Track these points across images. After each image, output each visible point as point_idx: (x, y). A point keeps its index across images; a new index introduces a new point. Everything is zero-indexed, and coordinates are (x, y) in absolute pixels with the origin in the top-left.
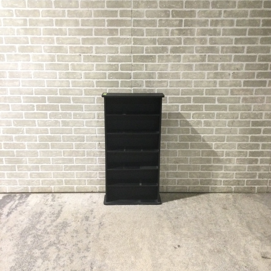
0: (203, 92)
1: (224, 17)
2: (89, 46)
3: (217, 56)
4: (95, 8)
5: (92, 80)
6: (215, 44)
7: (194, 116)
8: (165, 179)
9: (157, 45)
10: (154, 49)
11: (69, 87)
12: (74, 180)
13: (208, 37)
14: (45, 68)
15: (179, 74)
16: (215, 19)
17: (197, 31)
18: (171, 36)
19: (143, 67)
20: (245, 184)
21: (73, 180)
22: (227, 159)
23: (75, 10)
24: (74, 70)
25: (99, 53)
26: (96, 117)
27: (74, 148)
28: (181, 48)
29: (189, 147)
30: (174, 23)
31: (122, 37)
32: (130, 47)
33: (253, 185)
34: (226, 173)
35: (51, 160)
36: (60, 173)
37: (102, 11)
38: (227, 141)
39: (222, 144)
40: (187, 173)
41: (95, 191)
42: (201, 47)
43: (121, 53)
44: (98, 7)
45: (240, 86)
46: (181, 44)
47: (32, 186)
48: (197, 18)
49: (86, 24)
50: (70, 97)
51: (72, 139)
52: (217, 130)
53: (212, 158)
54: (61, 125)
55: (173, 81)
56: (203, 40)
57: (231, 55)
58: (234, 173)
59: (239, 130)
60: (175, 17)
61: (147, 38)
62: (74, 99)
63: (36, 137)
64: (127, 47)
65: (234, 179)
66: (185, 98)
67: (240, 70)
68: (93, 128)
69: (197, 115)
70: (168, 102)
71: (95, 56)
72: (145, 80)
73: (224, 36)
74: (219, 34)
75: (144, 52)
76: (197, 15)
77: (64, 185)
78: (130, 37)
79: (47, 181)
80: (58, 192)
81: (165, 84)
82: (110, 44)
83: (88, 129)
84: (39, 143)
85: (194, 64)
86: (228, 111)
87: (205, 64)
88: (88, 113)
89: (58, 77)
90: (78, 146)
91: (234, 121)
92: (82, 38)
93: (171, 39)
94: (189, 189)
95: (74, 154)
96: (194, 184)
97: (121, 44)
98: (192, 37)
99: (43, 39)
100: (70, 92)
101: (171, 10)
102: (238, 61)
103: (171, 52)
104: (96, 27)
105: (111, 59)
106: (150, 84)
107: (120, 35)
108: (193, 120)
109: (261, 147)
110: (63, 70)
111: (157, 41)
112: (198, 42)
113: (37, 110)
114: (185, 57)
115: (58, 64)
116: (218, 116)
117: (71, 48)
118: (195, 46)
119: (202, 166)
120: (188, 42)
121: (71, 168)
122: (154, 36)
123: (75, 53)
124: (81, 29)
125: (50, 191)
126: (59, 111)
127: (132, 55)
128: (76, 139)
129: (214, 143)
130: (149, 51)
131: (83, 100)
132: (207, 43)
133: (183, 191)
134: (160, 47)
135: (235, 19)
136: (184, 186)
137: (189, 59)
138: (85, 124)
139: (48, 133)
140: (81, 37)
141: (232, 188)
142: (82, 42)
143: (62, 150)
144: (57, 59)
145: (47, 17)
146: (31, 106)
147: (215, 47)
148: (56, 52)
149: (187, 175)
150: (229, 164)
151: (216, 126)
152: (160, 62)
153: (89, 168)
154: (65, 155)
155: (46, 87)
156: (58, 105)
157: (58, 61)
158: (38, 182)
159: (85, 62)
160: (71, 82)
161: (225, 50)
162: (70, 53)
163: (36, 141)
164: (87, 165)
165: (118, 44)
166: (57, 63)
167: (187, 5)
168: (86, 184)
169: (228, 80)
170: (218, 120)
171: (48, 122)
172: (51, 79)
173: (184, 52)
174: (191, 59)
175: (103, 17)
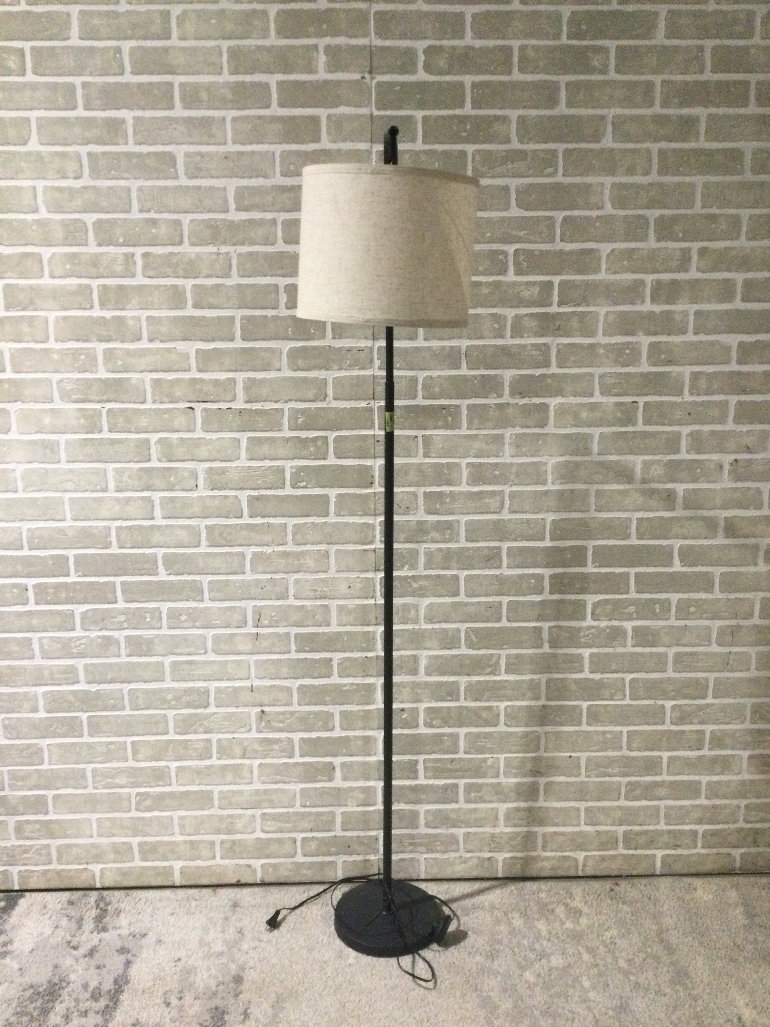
0: (628, 527)
1: (699, 270)
2: (223, 376)
3: (673, 405)
4: (243, 244)
5: (233, 493)
6: (669, 362)
7: (598, 611)
8: (501, 833)
9: (464, 371)
10: (452, 384)
11: (153, 518)
12: (173, 843)
13: (644, 341)
14: (63, 456)
15: (543, 469)
16: (666, 277)
17: (605, 321)
18: (512, 337)
19: (417, 446)
21: (169, 843)
22: (717, 756)
23: (170, 253)
24: (170, 461)
25: (256, 401)
26: (250, 622)
27: (172, 730)
28: (550, 381)
29: (584, 720)
30: (521, 295)
31: (338, 344)
32: (369, 376)
34: (714, 807)
35: (89, 775)
36: (121, 819)
37: (267, 256)
38: (714, 697)
39: (698, 706)
40: (578, 810)
41: (250, 881)
42: (620, 373)
43: (335, 399)
44: (253, 243)
45: (760, 507)
46: (547, 365)
47: (23, 868)
48: (602, 276)
49: (211, 300)
50: (156, 555)
51: (165, 701)
52: (678, 657)
53: (665, 755)
54: (123, 651)
55: (522, 492)
56: (628, 351)
57: (727, 402)
58: (739, 807)
59: (757, 659)
60: (527, 274)
61: (429, 348)
62: (169, 561)
63: (35, 695)
64: (358, 376)
65: (741, 824)
66: (566, 549)
67: (756, 453)
68: (241, 661)
69: (609, 607)
70: (505, 563)
71: (244, 409)
72: (422, 490)
73: (702, 338)
74: (684, 332)
75: (420, 393)
76: (603, 267)
77: (138, 863)
78: (369, 343)
79: (75, 850)
80: (119, 885)
81: (494, 503)
82: (296, 370)
83: (220, 663)
84: (48, 718)
85: (596, 432)
86: (717, 594)
87: (634, 432)
88: (220, 608)
89: (112, 485)
90: (187, 724)
91: (739, 627)
92: (197, 351)
93: (514, 350)
94: (584, 865)
95: (171, 753)
96: (603, 846)
97: (336, 367)
98: (587, 341)
99: (55, 356)
100: (157, 537)
101: (511, 249)
102: (751, 423)
103: (513, 394)
104: (245, 310)
105: (300, 421)
106: (441, 504)
107: (333, 338)
108: (595, 624)
110: (130, 462)
111: (463, 356)
112: (607, 357)
113: (37, 604)
114: (562, 411)
115: (113, 442)
116: (684, 610)
117: (157, 382)
118: (597, 371)
119: (629, 783)
120: (572, 358)
121: (160, 802)
122: (454, 338)
123: (172, 402)
124: (191, 318)
125: (86, 885)
126: (116, 602)
127: (377, 405)
128: (178, 698)
129: (669, 704)
130: (437, 389)
131: (201, 564)
132: (639, 360)
133: (561, 873)
134: (475, 377)
135: (739, 277)
136: (566, 854)
137: (576, 415)
138: (209, 645)
139: (78, 682)
140: (192, 348)
141: (734, 857)
142: (197, 362)
143: (129, 740)
144: (108, 422)
145: (70, 276)
146: (15, 590)
147: (669, 372)
148: (105, 398)
149: (579, 817)
150: (722, 773)
151: (678, 645)
152: (477, 429)
153: (227, 800)
154: (140, 756)
155: (69, 523)
156: (114, 583)
157: (110, 431)
158: (43, 852)
159: (207, 431)
160: (157, 503)
161: (703, 383)
162: (154, 402)
163: (35, 710)
164: (220, 788)
165: (327, 369)
166: (109, 439)
167: (568, 233)
168: (214, 858)
169: (718, 487)
170: (682, 623)
171: (78, 643)
172: (87, 495)
173: (560, 392)
174: (584, 415)
175: (272, 276)
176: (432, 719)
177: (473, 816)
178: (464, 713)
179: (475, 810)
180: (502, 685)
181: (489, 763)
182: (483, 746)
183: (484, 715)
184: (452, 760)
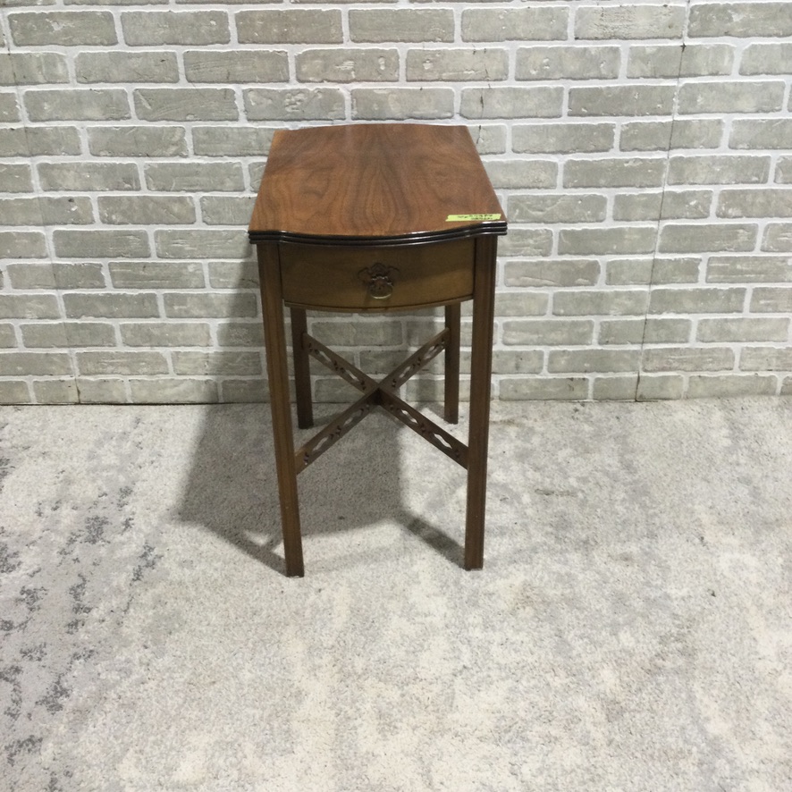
7: (304, 69)
20: (545, 368)
33: (579, 371)
59: (514, 136)
69: (318, 61)
86: (459, 44)
91: (490, 91)
108: (303, 86)
109: (610, 209)
116: (416, 66)
170: (415, 86)
176: (111, 213)
177: (181, 334)
178: (151, 206)
179: (182, 325)
180: (193, 171)
181: (191, 269)
182: (181, 249)
183: (176, 208)
184: (145, 266)
